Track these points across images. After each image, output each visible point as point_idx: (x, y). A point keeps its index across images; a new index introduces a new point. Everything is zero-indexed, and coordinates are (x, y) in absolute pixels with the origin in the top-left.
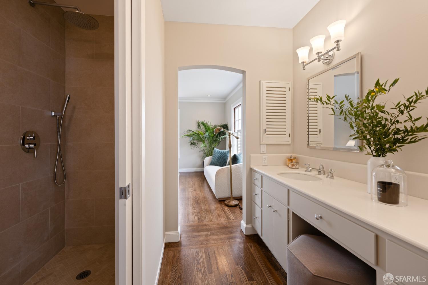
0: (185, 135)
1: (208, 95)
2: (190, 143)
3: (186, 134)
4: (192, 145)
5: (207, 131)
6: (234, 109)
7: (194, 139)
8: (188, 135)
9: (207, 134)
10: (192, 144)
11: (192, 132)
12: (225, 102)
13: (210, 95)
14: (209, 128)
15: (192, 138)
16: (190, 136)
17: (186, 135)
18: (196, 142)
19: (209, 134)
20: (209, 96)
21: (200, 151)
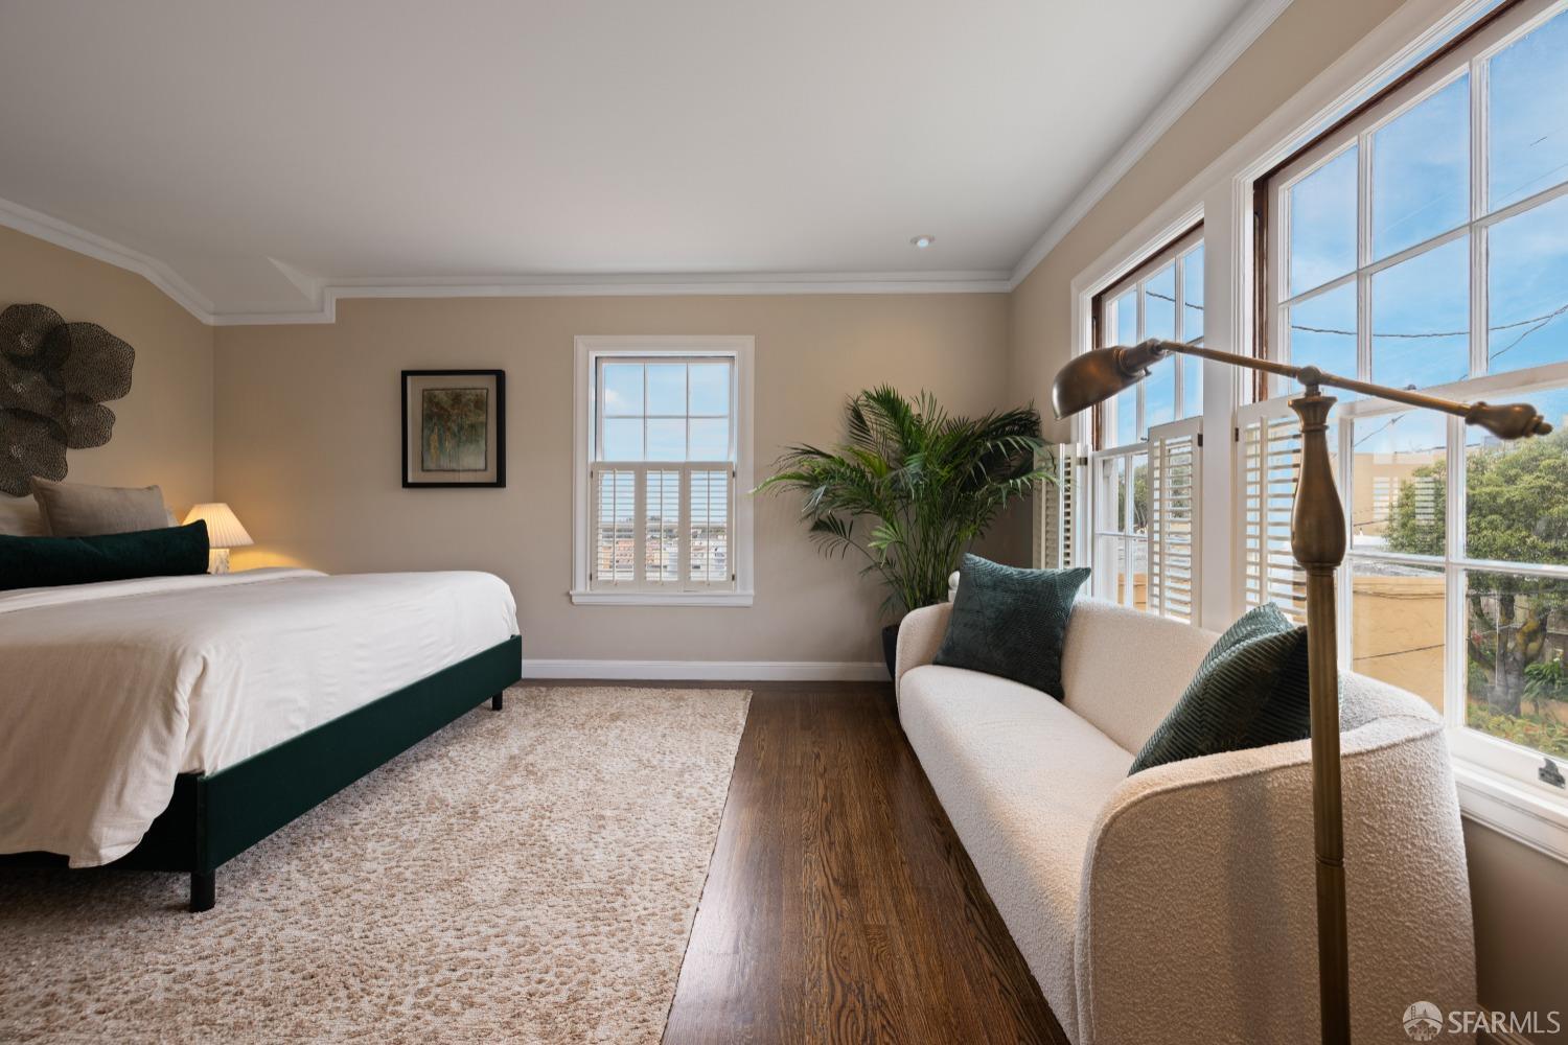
0: (783, 477)
1: (915, 241)
2: (809, 523)
3: (789, 471)
4: (821, 536)
5: (909, 450)
6: (1098, 302)
7: (831, 497)
8: (800, 477)
9: (914, 465)
10: (819, 526)
11: (820, 459)
12: (1008, 287)
13: (931, 240)
14: (921, 432)
15: (822, 489)
16: (812, 481)
17: (790, 477)
18: (843, 515)
19: (924, 467)
20: (923, 243)
21: (870, 568)
